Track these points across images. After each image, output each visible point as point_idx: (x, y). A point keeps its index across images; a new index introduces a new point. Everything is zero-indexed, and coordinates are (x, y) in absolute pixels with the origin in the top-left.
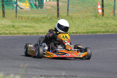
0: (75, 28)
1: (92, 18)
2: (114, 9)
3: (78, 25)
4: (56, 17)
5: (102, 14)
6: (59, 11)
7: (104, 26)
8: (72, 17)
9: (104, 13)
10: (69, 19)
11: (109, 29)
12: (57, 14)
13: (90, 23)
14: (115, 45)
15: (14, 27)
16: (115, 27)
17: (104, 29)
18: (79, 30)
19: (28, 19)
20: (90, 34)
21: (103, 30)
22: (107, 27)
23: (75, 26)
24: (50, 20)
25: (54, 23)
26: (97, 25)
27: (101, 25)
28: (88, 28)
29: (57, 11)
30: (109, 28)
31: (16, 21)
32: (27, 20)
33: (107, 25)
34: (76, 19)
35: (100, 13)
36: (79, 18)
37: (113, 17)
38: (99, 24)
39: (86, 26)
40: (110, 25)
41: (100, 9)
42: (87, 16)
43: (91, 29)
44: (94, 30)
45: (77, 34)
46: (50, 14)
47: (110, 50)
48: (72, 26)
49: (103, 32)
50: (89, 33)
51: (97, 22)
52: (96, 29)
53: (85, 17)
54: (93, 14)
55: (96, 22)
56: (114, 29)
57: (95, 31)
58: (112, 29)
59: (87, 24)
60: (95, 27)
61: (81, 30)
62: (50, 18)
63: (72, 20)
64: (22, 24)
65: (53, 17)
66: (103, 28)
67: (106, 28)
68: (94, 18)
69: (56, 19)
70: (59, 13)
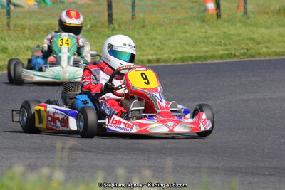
0: (154, 50)
1: (192, 24)
2: (245, 1)
3: (161, 42)
4: (107, 24)
5: (215, 13)
6: (111, 9)
7: (223, 41)
8: (144, 22)
9: (222, 11)
10: (138, 27)
11: (235, 49)
12: (106, 18)
13: (188, 35)
14: (255, 88)
15: (5, 52)
16: (251, 45)
17: (222, 50)
18: (162, 54)
19: (39, 31)
20: (191, 63)
21: (221, 52)
22: (230, 44)
23: (154, 44)
24: (91, 32)
25: (102, 38)
26: (205, 40)
27: (215, 38)
28: (185, 49)
29: (108, 11)
30: (236, 47)
31: (9, 36)
32: (35, 34)
33: (230, 38)
34: (153, 28)
35: (212, 9)
36: (162, 25)
37: (242, 19)
38: (211, 37)
39: (180, 43)
40: (237, 38)
41: (211, 2)
42: (179, 20)
43: (192, 50)
44: (198, 52)
45: (159, 65)
46: (91, 16)
47: (244, 100)
48: (145, 46)
49: (221, 57)
50: (187, 60)
51: (206, 32)
52: (204, 49)
53: (174, 21)
54: (195, 14)
55: (202, 33)
56: (248, 47)
57: (201, 54)
58: (243, 49)
59: (181, 39)
60: (202, 45)
61: (167, 53)
62: (92, 27)
63: (145, 30)
64: (25, 43)
65: (98, 25)
66: (220, 48)
67: (229, 47)
68: (198, 24)
69: (106, 29)
70: (112, 13)
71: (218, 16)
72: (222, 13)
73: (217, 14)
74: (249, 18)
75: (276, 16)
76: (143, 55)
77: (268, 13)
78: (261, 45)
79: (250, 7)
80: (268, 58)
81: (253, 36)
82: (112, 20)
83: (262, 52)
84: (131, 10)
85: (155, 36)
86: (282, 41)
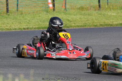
0: (26, 24)
1: (43, 13)
2: (65, 4)
3: (29, 21)
4: (6, 13)
6: (8, 6)
8: (22, 12)
9: (55, 8)
10: (19, 14)
12: (6, 10)
13: (41, 18)
16: (67, 22)
20: (42, 30)
23: (26, 21)
25: (4, 18)
26: (48, 20)
28: (40, 24)
29: (7, 7)
34: (26, 15)
35: (51, 7)
36: (30, 14)
37: (64, 11)
39: (37, 21)
41: (51, 4)
42: (37, 11)
43: (43, 24)
44: (45, 25)
45: (28, 30)
48: (23, 22)
50: (40, 29)
51: (49, 17)
53: (35, 12)
54: (44, 9)
55: (47, 17)
59: (38, 19)
61: (32, 25)
63: (22, 15)
65: (2, 13)
68: (45, 13)
69: (6, 15)
70: (8, 8)
71: (54, 10)
72: (55, 9)
73: (53, 9)
74: (67, 11)
75: (78, 10)
76: (21, 26)
77: (75, 9)
78: (72, 23)
79: (67, 6)
80: (75, 28)
81: (68, 19)
82: (8, 10)
83: (72, 26)
84: (16, 7)
85: (27, 18)
86: (81, 21)
